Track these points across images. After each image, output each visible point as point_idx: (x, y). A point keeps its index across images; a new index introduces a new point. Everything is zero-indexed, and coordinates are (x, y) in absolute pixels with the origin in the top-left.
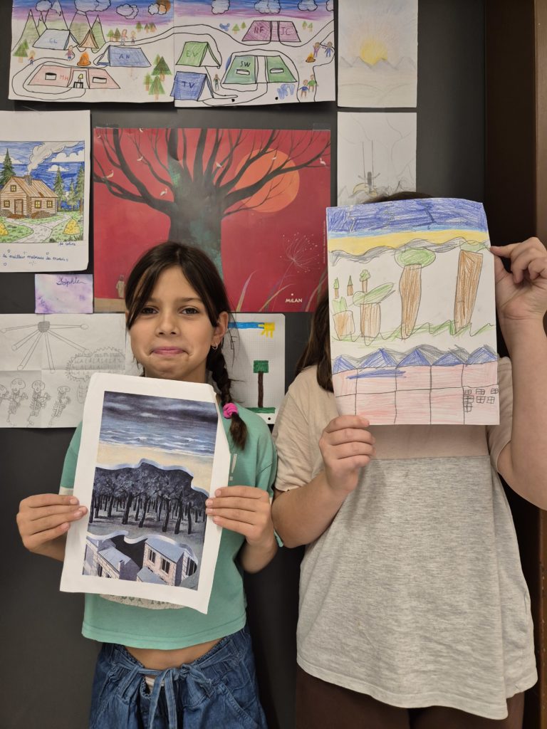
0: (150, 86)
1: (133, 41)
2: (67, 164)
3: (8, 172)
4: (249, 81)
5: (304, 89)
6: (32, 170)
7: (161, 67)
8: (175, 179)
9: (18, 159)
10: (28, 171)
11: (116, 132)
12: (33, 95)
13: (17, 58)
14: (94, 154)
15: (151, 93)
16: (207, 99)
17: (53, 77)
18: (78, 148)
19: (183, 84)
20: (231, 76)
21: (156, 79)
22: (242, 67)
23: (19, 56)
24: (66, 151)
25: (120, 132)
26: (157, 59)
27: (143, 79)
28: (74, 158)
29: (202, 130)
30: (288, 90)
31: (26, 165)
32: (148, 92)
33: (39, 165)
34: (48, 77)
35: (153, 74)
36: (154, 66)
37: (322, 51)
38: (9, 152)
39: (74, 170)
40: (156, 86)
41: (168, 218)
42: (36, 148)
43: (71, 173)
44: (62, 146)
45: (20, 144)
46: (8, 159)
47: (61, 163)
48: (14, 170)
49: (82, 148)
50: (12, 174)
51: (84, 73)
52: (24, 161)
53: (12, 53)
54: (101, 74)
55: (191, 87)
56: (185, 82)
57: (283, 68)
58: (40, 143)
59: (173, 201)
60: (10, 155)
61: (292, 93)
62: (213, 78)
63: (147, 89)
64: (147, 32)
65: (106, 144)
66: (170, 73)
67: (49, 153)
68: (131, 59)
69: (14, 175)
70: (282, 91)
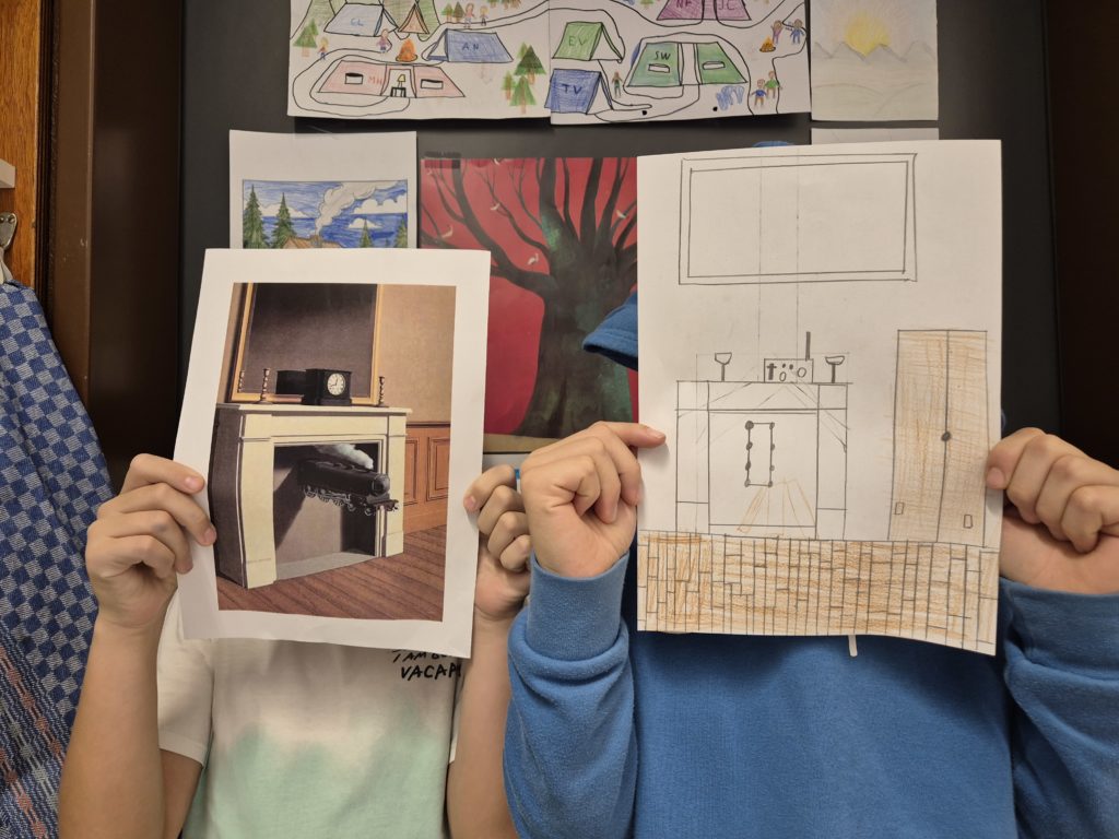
0: (512, 92)
1: (484, 22)
2: (378, 218)
3: (284, 230)
4: (668, 82)
5: (759, 94)
6: (324, 227)
7: (530, 62)
8: (552, 238)
9: (301, 210)
10: (316, 228)
11: (456, 165)
12: (326, 108)
13: (300, 49)
14: (423, 201)
15: (515, 103)
16: (601, 111)
17: (358, 80)
18: (397, 191)
19: (564, 88)
20: (639, 74)
21: (522, 81)
22: (658, 61)
23: (303, 45)
24: (377, 196)
25: (462, 164)
26: (523, 50)
27: (501, 82)
28: (390, 207)
29: (594, 161)
30: (733, 95)
31: (312, 219)
32: (509, 102)
33: (335, 219)
34: (350, 79)
35: (516, 74)
36: (518, 61)
37: (785, 34)
38: (286, 199)
39: (391, 226)
40: (522, 93)
41: (540, 301)
42: (330, 191)
43: (385, 231)
44: (371, 188)
45: (303, 187)
46: (284, 210)
47: (370, 215)
48: (294, 228)
49: (403, 192)
50: (289, 233)
51: (407, 73)
52: (310, 213)
53: (292, 42)
54: (434, 74)
55: (576, 92)
56: (566, 86)
57: (725, 61)
58: (336, 184)
59: (548, 273)
60: (287, 204)
61: (740, 101)
62: (610, 80)
63: (508, 97)
64: (507, 7)
65: (442, 184)
66: (544, 72)
67: (351, 200)
68: (481, 50)
69: (293, 235)
70: (724, 98)
